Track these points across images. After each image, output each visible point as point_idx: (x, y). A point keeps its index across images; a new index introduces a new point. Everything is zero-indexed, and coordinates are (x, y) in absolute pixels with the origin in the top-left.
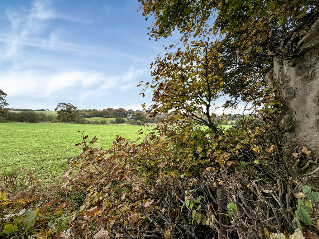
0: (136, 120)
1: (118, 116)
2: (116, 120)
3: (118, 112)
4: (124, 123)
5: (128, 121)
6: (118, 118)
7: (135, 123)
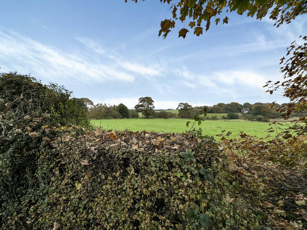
0: (255, 116)
1: (230, 111)
2: (228, 115)
3: (230, 106)
4: (239, 119)
5: (243, 116)
6: (231, 113)
7: (254, 118)
